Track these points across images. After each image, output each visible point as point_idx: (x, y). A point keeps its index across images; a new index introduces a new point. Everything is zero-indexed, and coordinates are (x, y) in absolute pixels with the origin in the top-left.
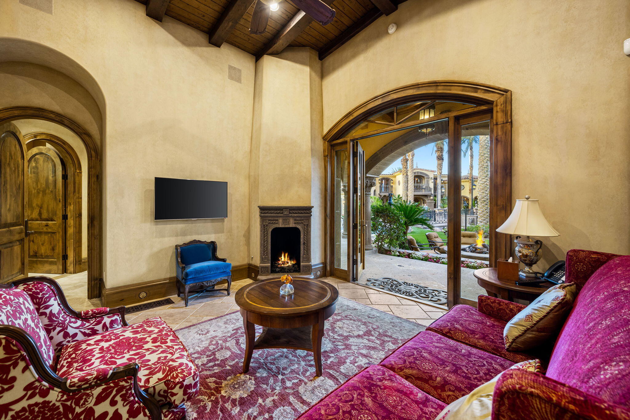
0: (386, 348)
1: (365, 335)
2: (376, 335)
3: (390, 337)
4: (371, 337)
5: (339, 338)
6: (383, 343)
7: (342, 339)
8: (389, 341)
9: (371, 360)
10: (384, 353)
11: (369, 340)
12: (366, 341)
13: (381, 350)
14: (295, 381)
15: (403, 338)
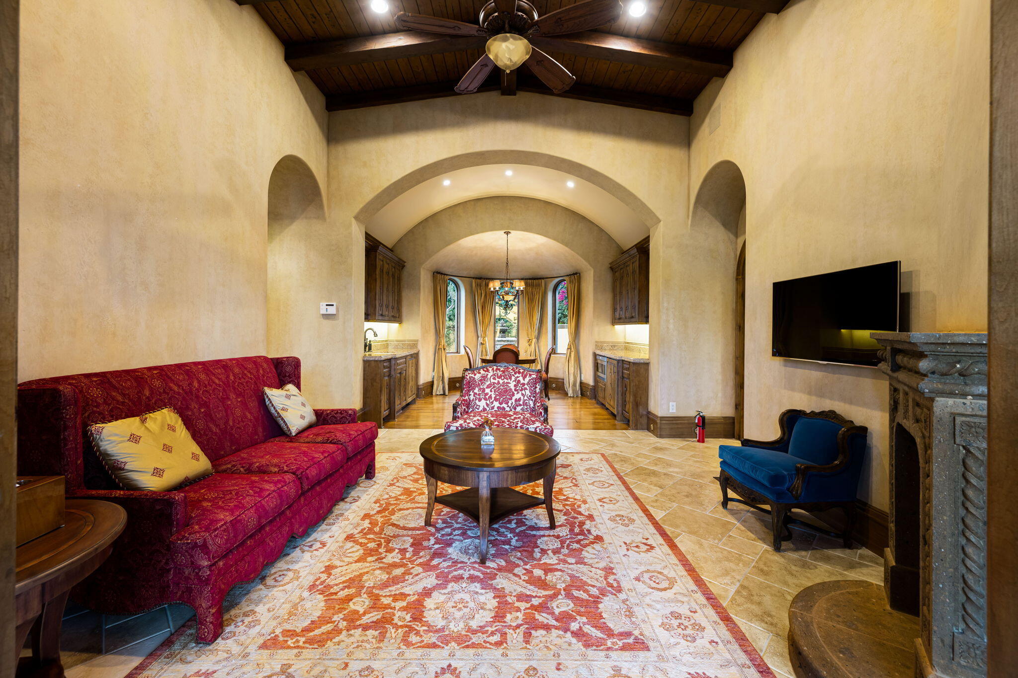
0: (365, 596)
1: (418, 600)
2: (398, 614)
3: (366, 628)
4: (404, 604)
5: (455, 573)
6: (376, 604)
7: (449, 573)
8: (364, 614)
9: (381, 565)
10: (367, 585)
11: (404, 596)
12: (407, 590)
13: (373, 587)
14: (442, 514)
15: (337, 640)
